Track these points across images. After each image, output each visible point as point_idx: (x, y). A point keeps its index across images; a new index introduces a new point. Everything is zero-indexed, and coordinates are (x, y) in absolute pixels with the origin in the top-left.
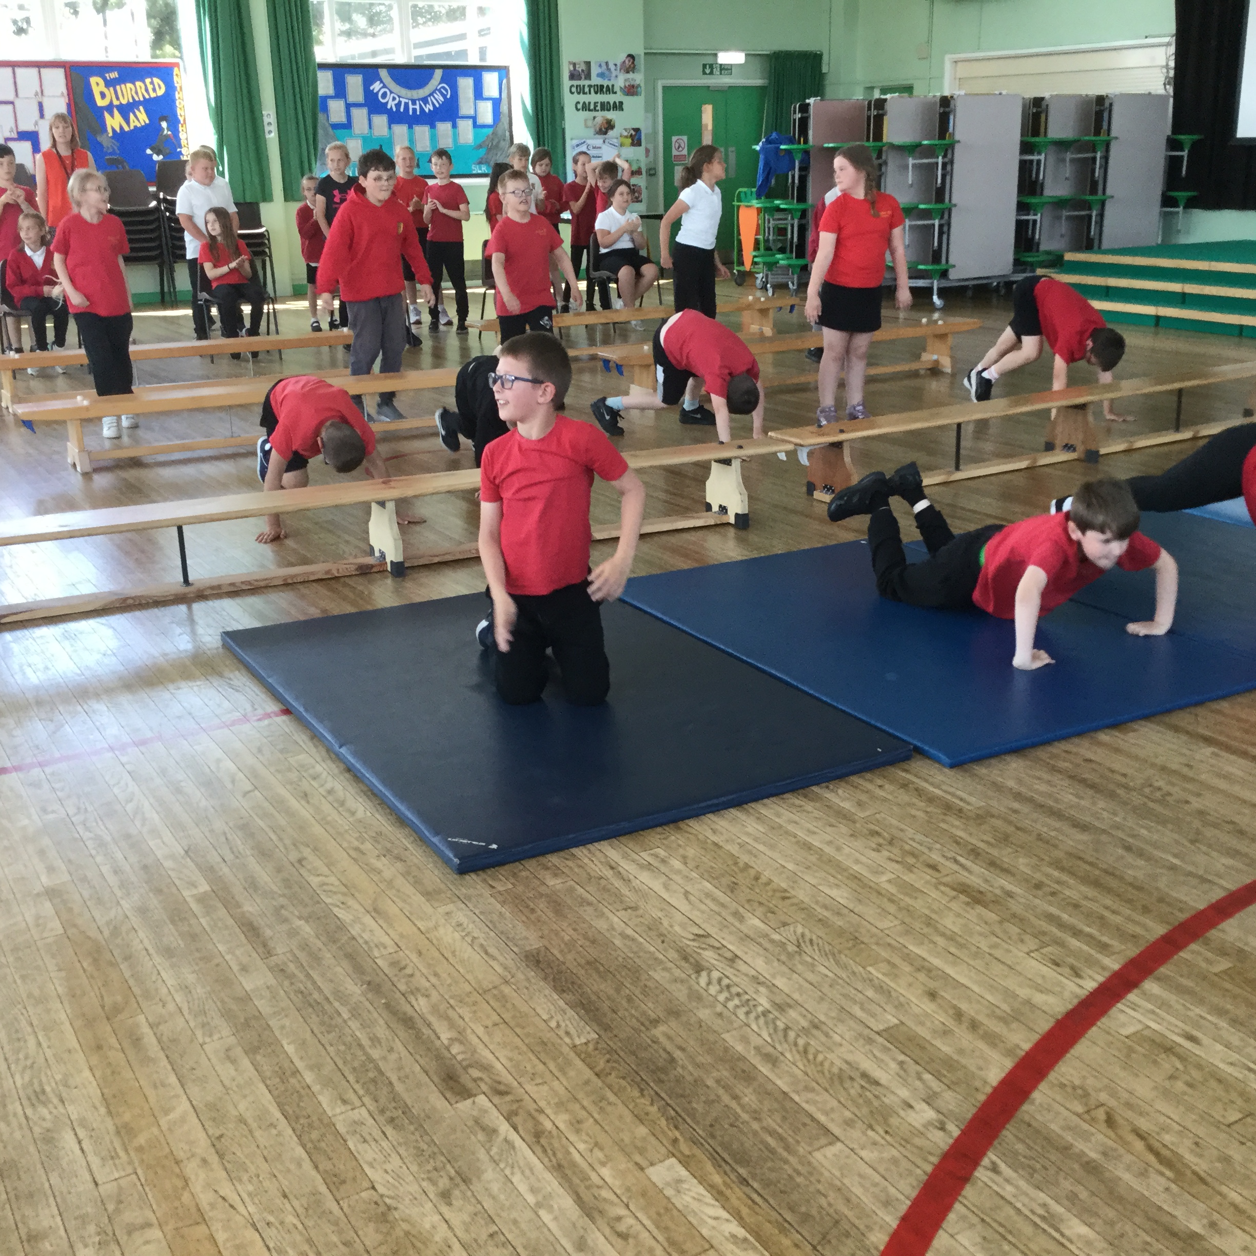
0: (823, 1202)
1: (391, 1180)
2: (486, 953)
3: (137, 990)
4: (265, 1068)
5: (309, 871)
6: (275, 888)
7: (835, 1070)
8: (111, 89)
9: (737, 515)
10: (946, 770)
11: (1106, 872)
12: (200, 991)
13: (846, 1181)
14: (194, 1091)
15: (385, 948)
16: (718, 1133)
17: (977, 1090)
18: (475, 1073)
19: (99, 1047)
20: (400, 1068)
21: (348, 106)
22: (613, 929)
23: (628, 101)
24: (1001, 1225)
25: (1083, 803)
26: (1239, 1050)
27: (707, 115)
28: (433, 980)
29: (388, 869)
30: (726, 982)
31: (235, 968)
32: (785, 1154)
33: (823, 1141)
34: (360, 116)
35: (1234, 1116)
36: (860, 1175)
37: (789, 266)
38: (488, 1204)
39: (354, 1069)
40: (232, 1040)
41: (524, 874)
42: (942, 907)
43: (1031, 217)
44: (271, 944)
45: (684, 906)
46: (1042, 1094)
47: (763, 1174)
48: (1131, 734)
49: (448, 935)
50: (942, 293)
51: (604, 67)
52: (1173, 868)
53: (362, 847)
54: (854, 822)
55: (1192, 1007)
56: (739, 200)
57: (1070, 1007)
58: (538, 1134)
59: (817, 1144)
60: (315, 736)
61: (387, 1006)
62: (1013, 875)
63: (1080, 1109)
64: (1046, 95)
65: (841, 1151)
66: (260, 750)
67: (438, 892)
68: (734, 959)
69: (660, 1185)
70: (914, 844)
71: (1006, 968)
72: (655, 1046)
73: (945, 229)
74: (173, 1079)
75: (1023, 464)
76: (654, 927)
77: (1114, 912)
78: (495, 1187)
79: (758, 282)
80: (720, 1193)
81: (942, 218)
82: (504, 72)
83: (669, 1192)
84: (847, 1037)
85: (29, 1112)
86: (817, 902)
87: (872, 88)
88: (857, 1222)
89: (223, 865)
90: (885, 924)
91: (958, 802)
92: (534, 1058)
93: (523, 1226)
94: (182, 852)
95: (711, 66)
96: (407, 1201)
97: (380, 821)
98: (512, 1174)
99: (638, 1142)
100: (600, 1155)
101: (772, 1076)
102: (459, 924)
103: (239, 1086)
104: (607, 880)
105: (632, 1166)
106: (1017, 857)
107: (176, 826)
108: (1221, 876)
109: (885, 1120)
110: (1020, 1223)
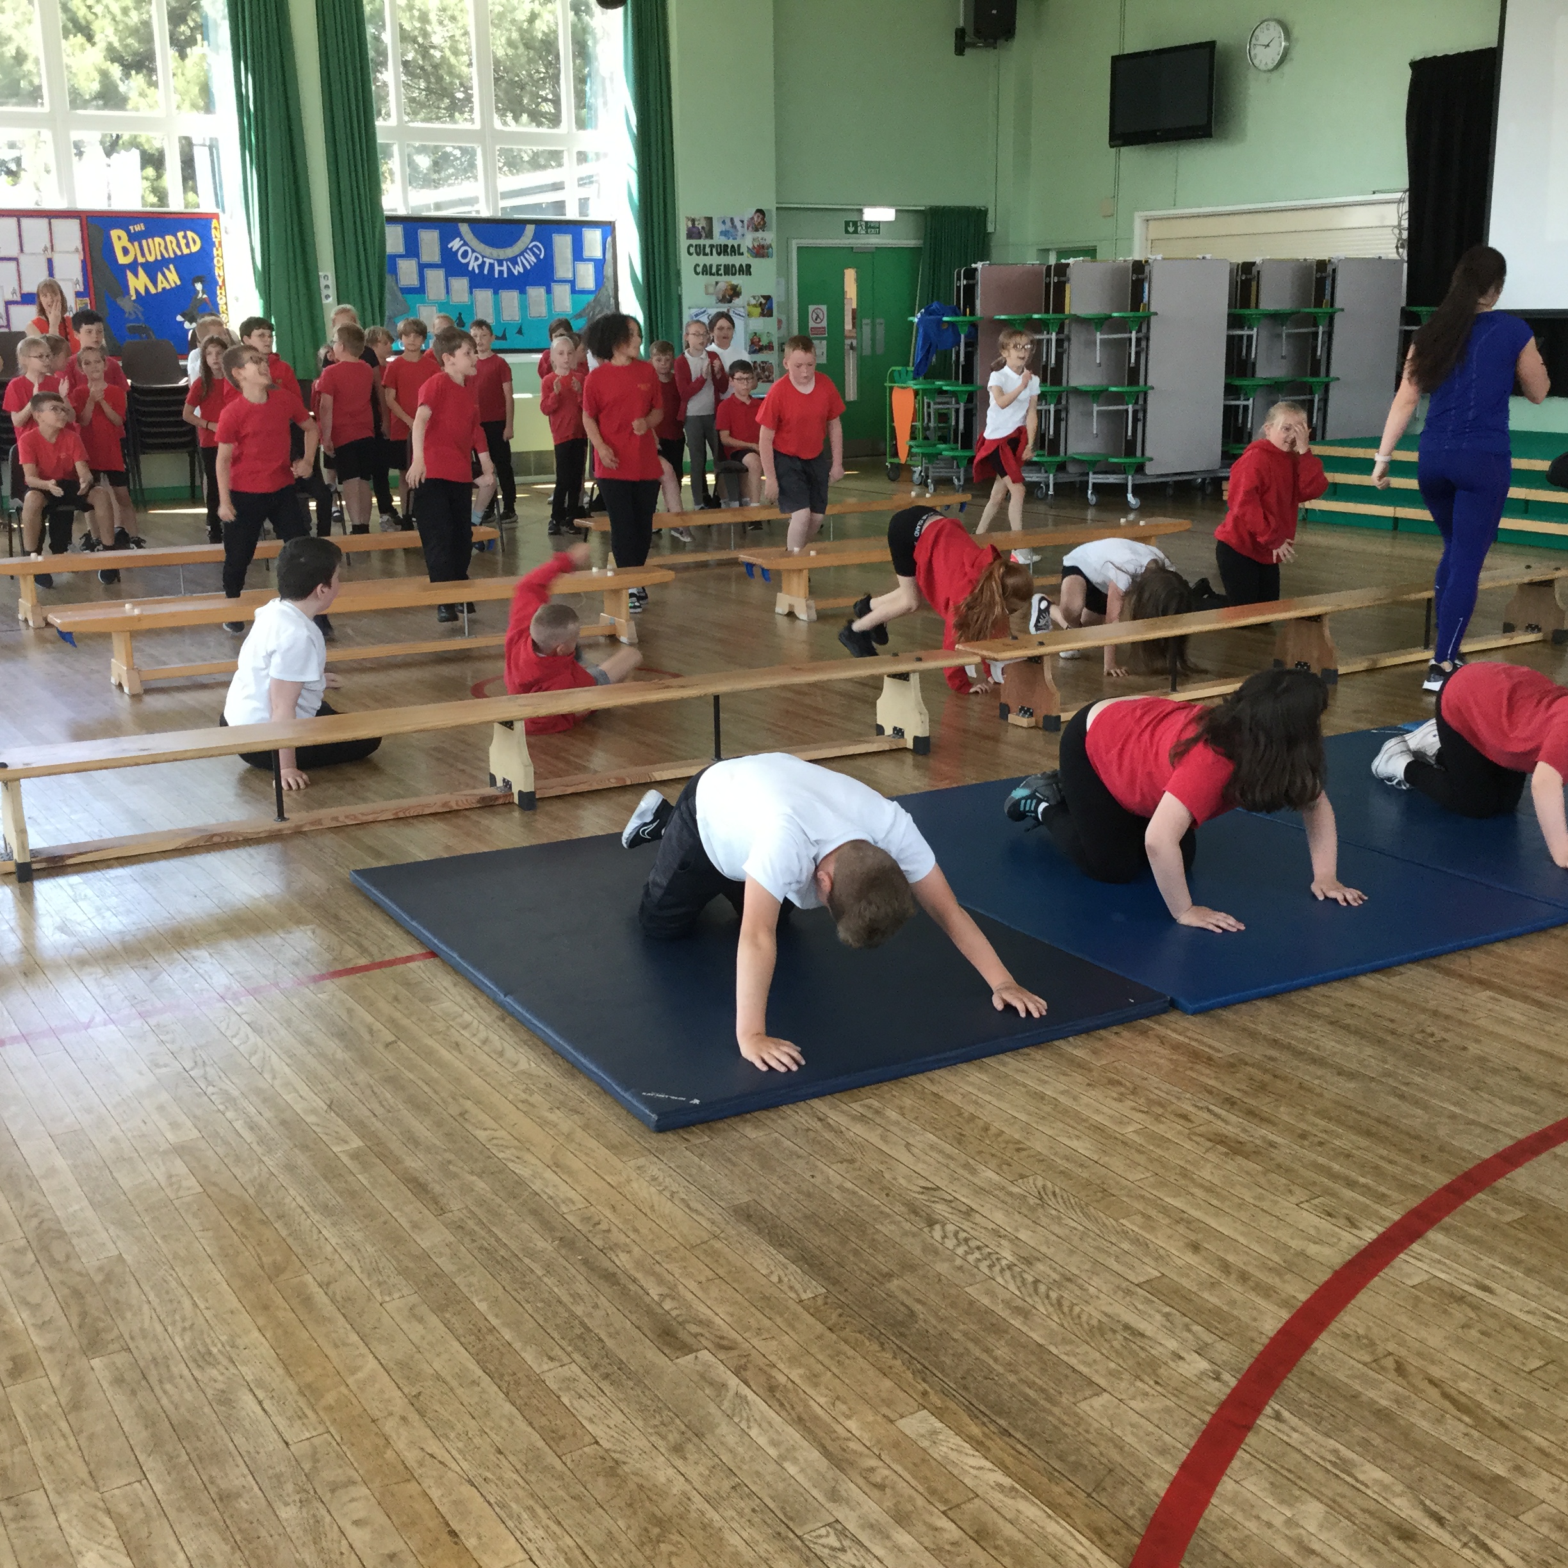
0: (1094, 1450)
1: (615, 1435)
2: (690, 1208)
3: (297, 1249)
4: (457, 1326)
5: (474, 1125)
6: (438, 1143)
7: (1094, 1322)
8: (136, 244)
9: (915, 739)
10: (1192, 1017)
11: (1379, 1121)
12: (370, 1249)
13: (1117, 1431)
14: (381, 1350)
15: (573, 1203)
16: (972, 1385)
17: (1253, 1341)
18: (694, 1328)
19: (266, 1308)
20: (609, 1325)
21: (422, 267)
22: (829, 1182)
23: (756, 264)
24: (1289, 1471)
25: (1347, 1049)
26: (1536, 1298)
27: (850, 281)
28: (633, 1236)
29: (565, 1122)
30: (962, 1235)
31: (406, 1225)
32: (1048, 1406)
33: (1088, 1393)
34: (435, 278)
35: (1535, 1363)
36: (1132, 1425)
37: (954, 458)
38: (726, 1457)
39: (558, 1327)
40: (414, 1299)
42: (1197, 1158)
43: (1241, 403)
44: (443, 1200)
45: (905, 1157)
46: (1323, 1344)
47: (1026, 1425)
48: (1398, 978)
49: (642, 1189)
50: (1138, 490)
51: (729, 223)
52: (1453, 1117)
53: (532, 1100)
54: (1090, 1070)
55: (1481, 1256)
56: (893, 381)
57: (1349, 1257)
58: (772, 1388)
59: (1079, 1396)
61: (585, 1262)
62: (1273, 1124)
63: (1367, 1358)
64: (1258, 260)
65: (1109, 1401)
66: (396, 998)
67: (627, 1146)
68: (969, 1212)
69: (913, 1436)
70: (1162, 1094)
71: (1275, 1220)
72: (891, 1300)
73: (1140, 415)
74: (354, 1338)
76: (874, 1180)
77: (1391, 1162)
78: (731, 1440)
79: (916, 476)
80: (981, 1443)
81: (1136, 403)
82: (608, 228)
83: (925, 1444)
84: (1104, 1289)
85: (197, 1373)
86: (1056, 1154)
87: (1048, 250)
88: (1132, 1470)
89: (374, 1119)
90: (1136, 1175)
91: (1206, 1049)
92: (758, 1314)
93: (769, 1478)
94: (325, 1107)
95: (855, 224)
96: (636, 1455)
97: (549, 1073)
98: (749, 1427)
99: (884, 1395)
100: (844, 1408)
101: (1025, 1329)
102: (654, 1179)
103: (430, 1344)
104: (816, 1131)
105: (879, 1418)
106: (1277, 1107)
107: (312, 1079)
108: (1507, 1124)
109: (1154, 1372)
110: (1310, 1469)
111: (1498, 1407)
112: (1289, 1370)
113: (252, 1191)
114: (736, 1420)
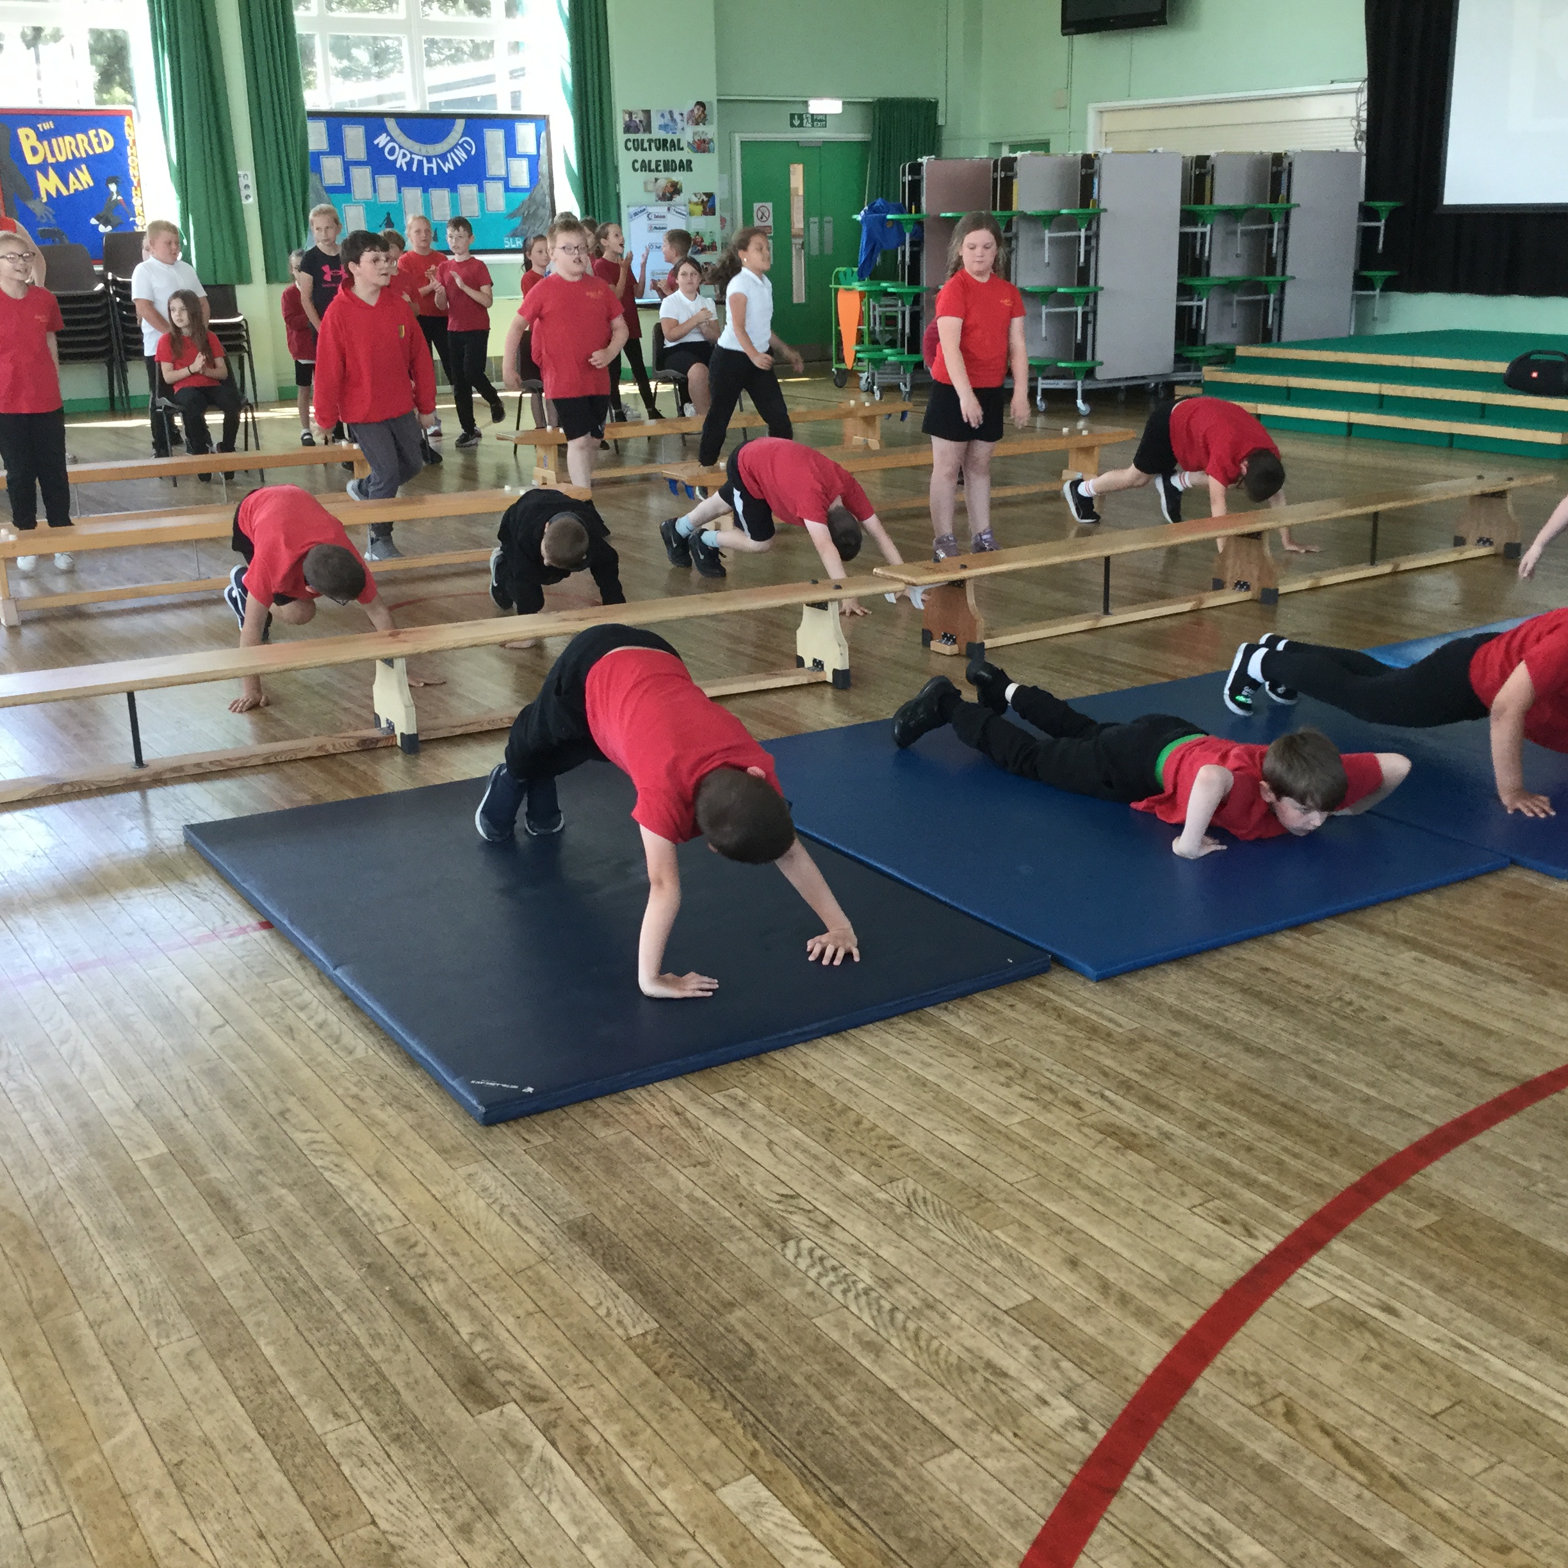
0: (937, 1524)
1: (396, 1513)
2: (518, 1223)
3: (73, 1281)
4: (236, 1375)
5: (294, 1126)
6: (248, 1147)
7: (953, 1360)
8: (45, 143)
9: (835, 671)
10: (1092, 985)
11: (1284, 1105)
12: (154, 1281)
13: (966, 1498)
14: (147, 1406)
15: (391, 1220)
16: (807, 1443)
17: (1127, 1379)
18: (502, 1375)
19: (25, 1354)
20: (408, 1372)
21: (347, 166)
22: (679, 1190)
23: (698, 159)
24: (1157, 1547)
25: (1258, 1022)
26: (1446, 1323)
27: (797, 178)
28: (451, 1260)
29: (393, 1119)
30: (818, 1253)
31: (199, 1250)
32: (889, 1466)
33: (937, 1449)
34: (361, 176)
35: (1438, 1405)
36: (985, 1491)
37: (901, 363)
38: (518, 1539)
39: (350, 1375)
40: (196, 1342)
41: (566, 1123)
42: (1085, 1154)
43: (1195, 303)
44: (246, 1220)
45: (767, 1159)
46: (1205, 1384)
47: (864, 1492)
48: (1316, 937)
49: (471, 1203)
50: (1088, 396)
51: (668, 116)
52: (1367, 1100)
53: (363, 1095)
54: (979, 1051)
55: (1389, 1271)
56: (838, 282)
57: (1241, 1274)
58: (582, 1450)
59: (928, 1453)
60: (303, 956)
61: (393, 1294)
62: (1172, 1112)
63: (1253, 1400)
64: (1212, 153)
65: (961, 1460)
66: (232, 975)
67: (457, 1148)
68: (828, 1225)
69: (734, 1509)
70: (1053, 1078)
71: (1163, 1228)
72: (731, 1337)
73: (1091, 317)
74: (119, 1393)
75: (1187, 607)
76: (728, 1186)
77: (1296, 1156)
78: (527, 1518)
79: (863, 382)
80: (810, 1517)
81: (1086, 304)
82: (542, 123)
83: (745, 1518)
84: (968, 1318)
86: (932, 1152)
87: (999, 145)
88: (978, 1548)
89: (184, 1121)
90: (1016, 1176)
91: (1105, 1023)
92: (578, 1355)
94: (132, 1105)
95: (800, 117)
96: (416, 1537)
97: (386, 1062)
98: (549, 1501)
99: (707, 1457)
100: (660, 1473)
101: (875, 1370)
102: (485, 1189)
103: (204, 1400)
104: (672, 1128)
105: (699, 1486)
106: (1177, 1090)
107: (126, 1073)
108: (1424, 1109)
109: (1015, 1420)
110: (1180, 1543)
111: (1397, 1461)
112: (1165, 1417)
113: (35, 1209)
114: (536, 1491)
